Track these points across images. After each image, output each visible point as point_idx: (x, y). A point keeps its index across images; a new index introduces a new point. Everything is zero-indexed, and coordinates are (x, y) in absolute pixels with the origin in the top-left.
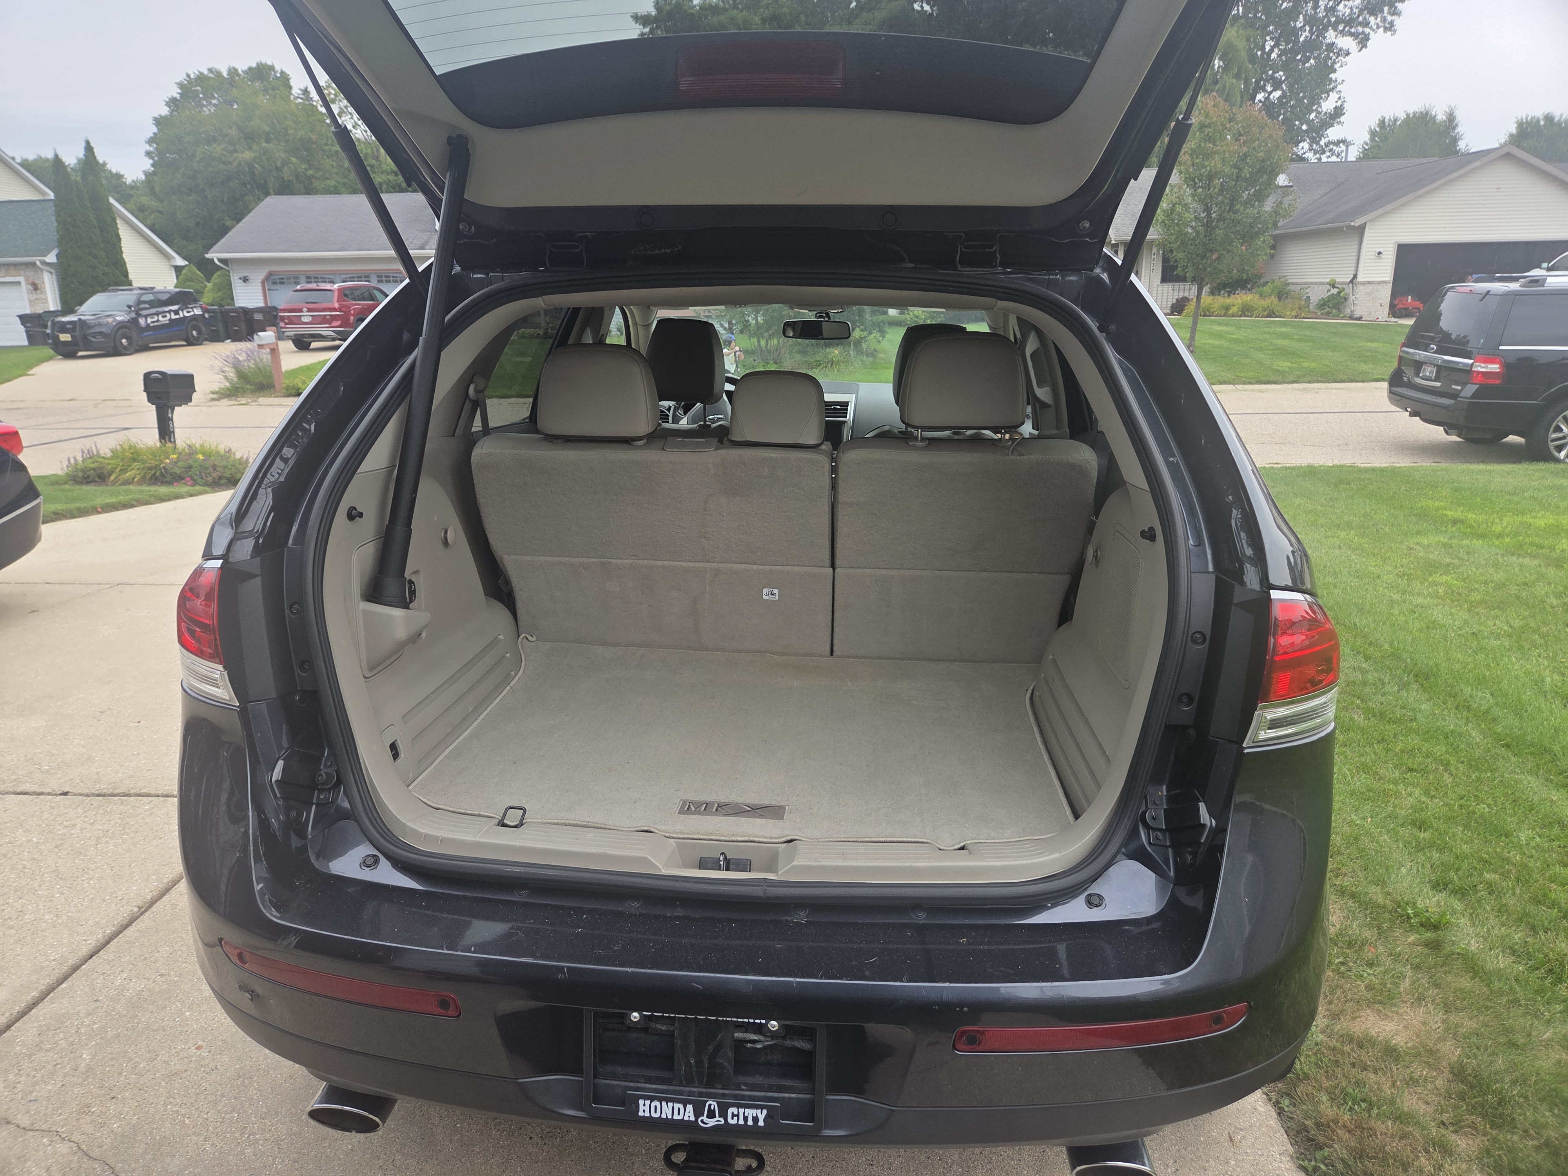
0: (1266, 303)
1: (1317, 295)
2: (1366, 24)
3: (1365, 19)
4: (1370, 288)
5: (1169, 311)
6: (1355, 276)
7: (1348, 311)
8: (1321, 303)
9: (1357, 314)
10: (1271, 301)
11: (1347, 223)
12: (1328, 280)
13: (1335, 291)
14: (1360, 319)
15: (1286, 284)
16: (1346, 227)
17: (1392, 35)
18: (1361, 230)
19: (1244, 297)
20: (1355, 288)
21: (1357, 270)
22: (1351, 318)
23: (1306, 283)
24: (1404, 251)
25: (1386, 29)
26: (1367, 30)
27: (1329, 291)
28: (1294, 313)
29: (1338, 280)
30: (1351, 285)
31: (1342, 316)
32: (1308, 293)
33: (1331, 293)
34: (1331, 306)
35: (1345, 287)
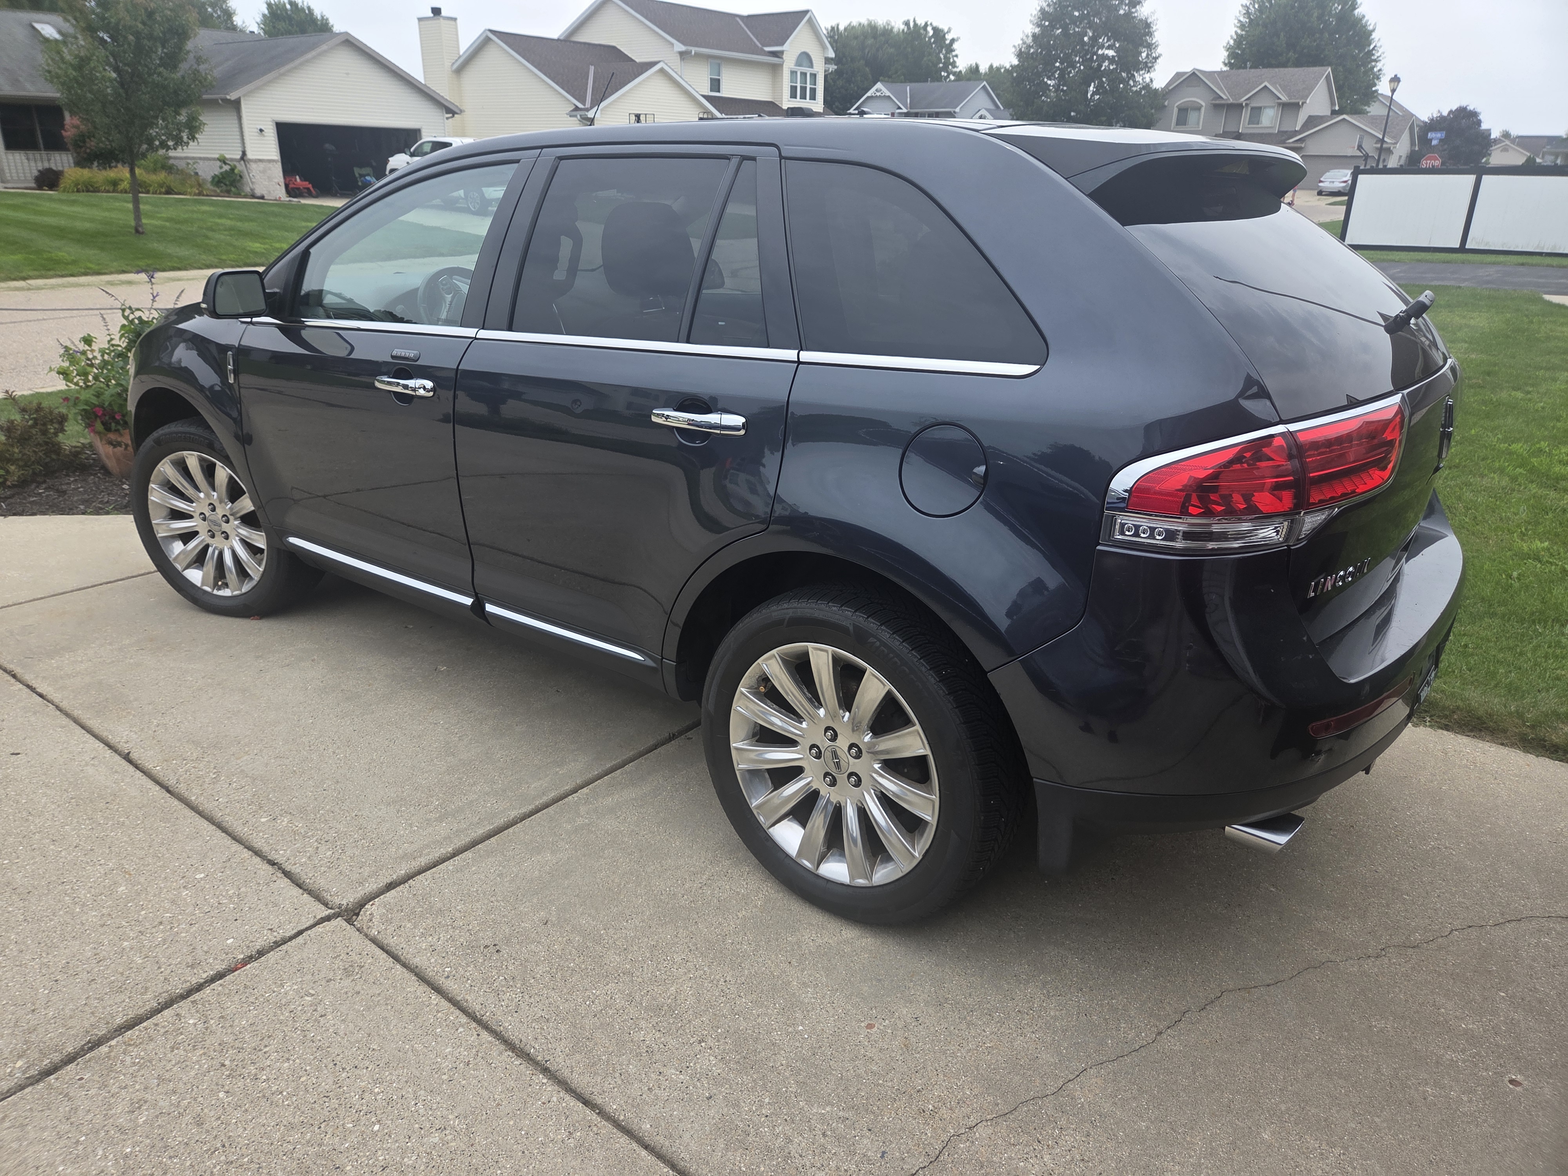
0: (157, 178)
1: (208, 171)
4: (262, 166)
5: (34, 185)
6: (244, 153)
7: (248, 189)
8: (216, 179)
9: (258, 192)
10: (160, 177)
11: (223, 96)
12: (217, 156)
13: (226, 168)
14: (262, 197)
15: (166, 158)
16: (222, 100)
18: (237, 104)
20: (248, 165)
21: (244, 147)
22: (253, 196)
23: (193, 158)
24: (284, 130)
27: (220, 167)
28: (195, 190)
29: (227, 156)
30: (242, 162)
31: (243, 194)
32: (195, 169)
33: (223, 170)
34: (227, 183)
35: (237, 164)
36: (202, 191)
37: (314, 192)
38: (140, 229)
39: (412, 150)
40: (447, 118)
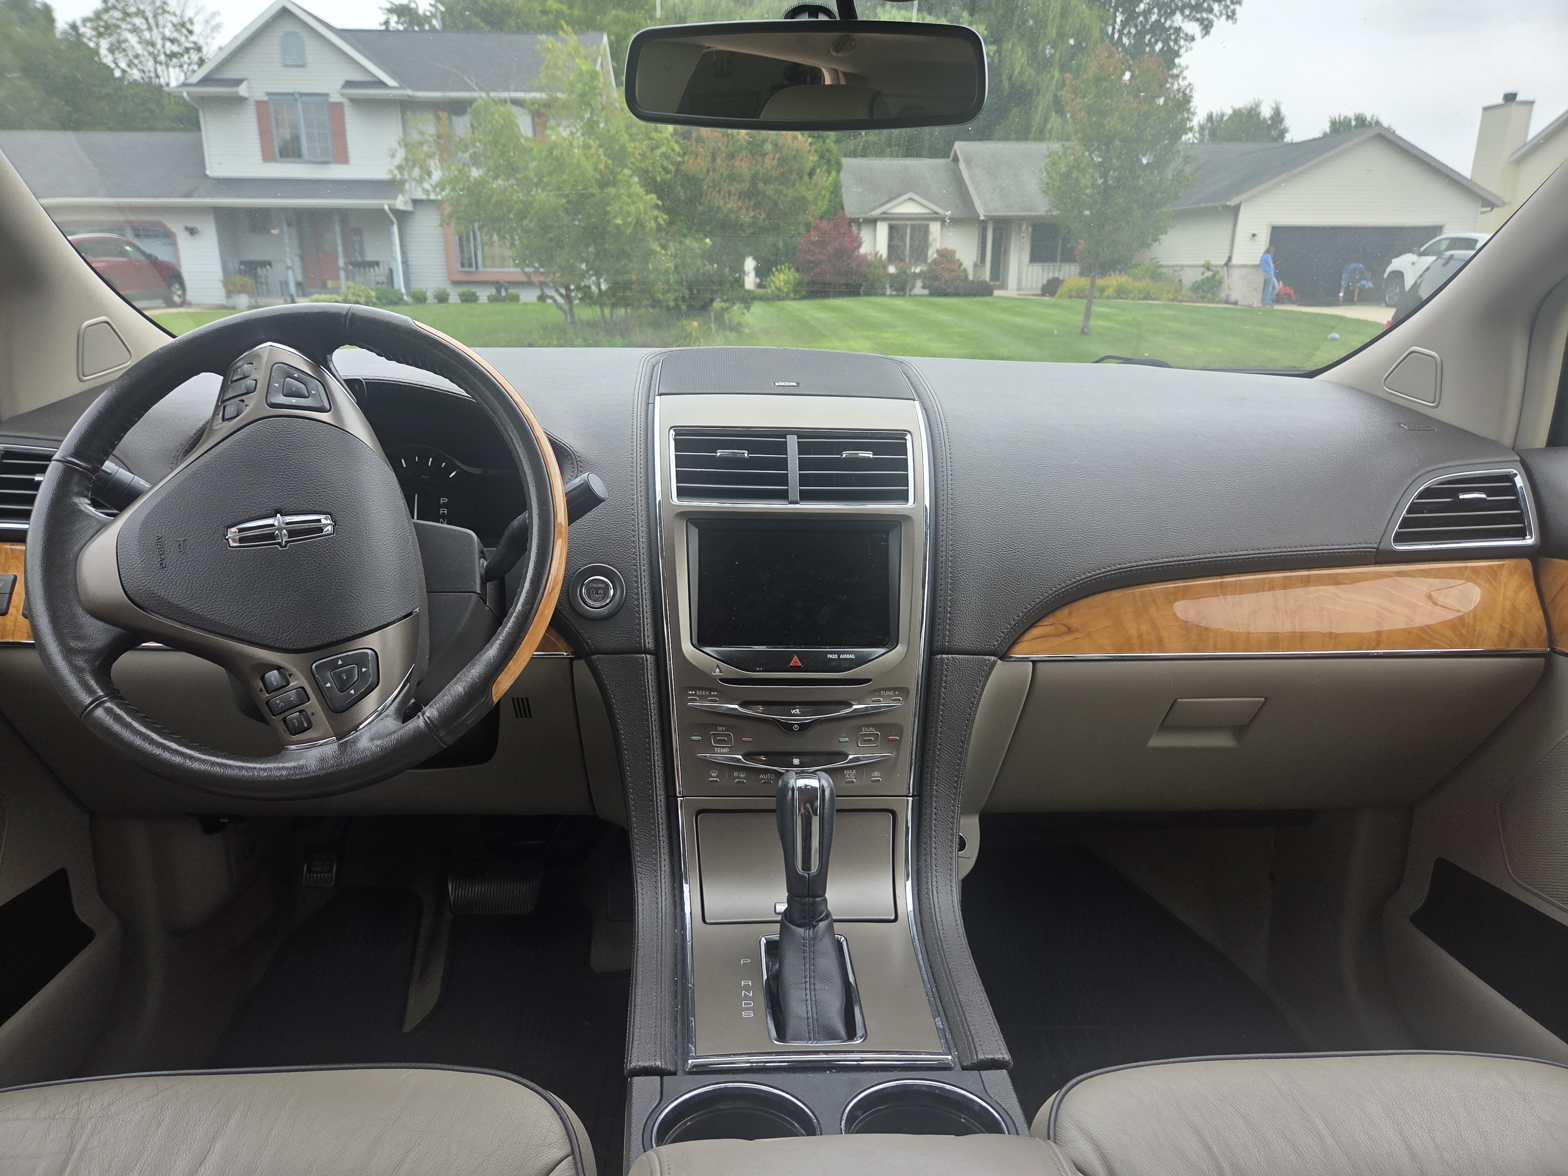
0: (1139, 285)
1: (1190, 278)
2: (1210, 10)
3: (1209, 5)
4: (1243, 271)
5: (1040, 292)
6: (1230, 259)
7: (1223, 295)
8: (1196, 285)
9: (1233, 298)
10: (1145, 284)
11: (1222, 203)
12: (1202, 263)
13: (1209, 274)
14: (1236, 303)
15: (1158, 266)
16: (1221, 206)
17: (1234, 23)
18: (1236, 210)
19: (1119, 279)
20: (1231, 271)
21: (1231, 253)
22: (1227, 302)
23: (1178, 266)
24: (1279, 234)
25: (1228, 17)
26: (1211, 16)
27: (1203, 274)
28: (1171, 296)
29: (1213, 263)
30: (1225, 268)
31: (1217, 299)
32: (1180, 276)
33: (1205, 276)
34: (1205, 289)
35: (1220, 270)
36: (1177, 297)
37: (1294, 298)
38: (1086, 330)
39: (1422, 249)
40: (1483, 213)
